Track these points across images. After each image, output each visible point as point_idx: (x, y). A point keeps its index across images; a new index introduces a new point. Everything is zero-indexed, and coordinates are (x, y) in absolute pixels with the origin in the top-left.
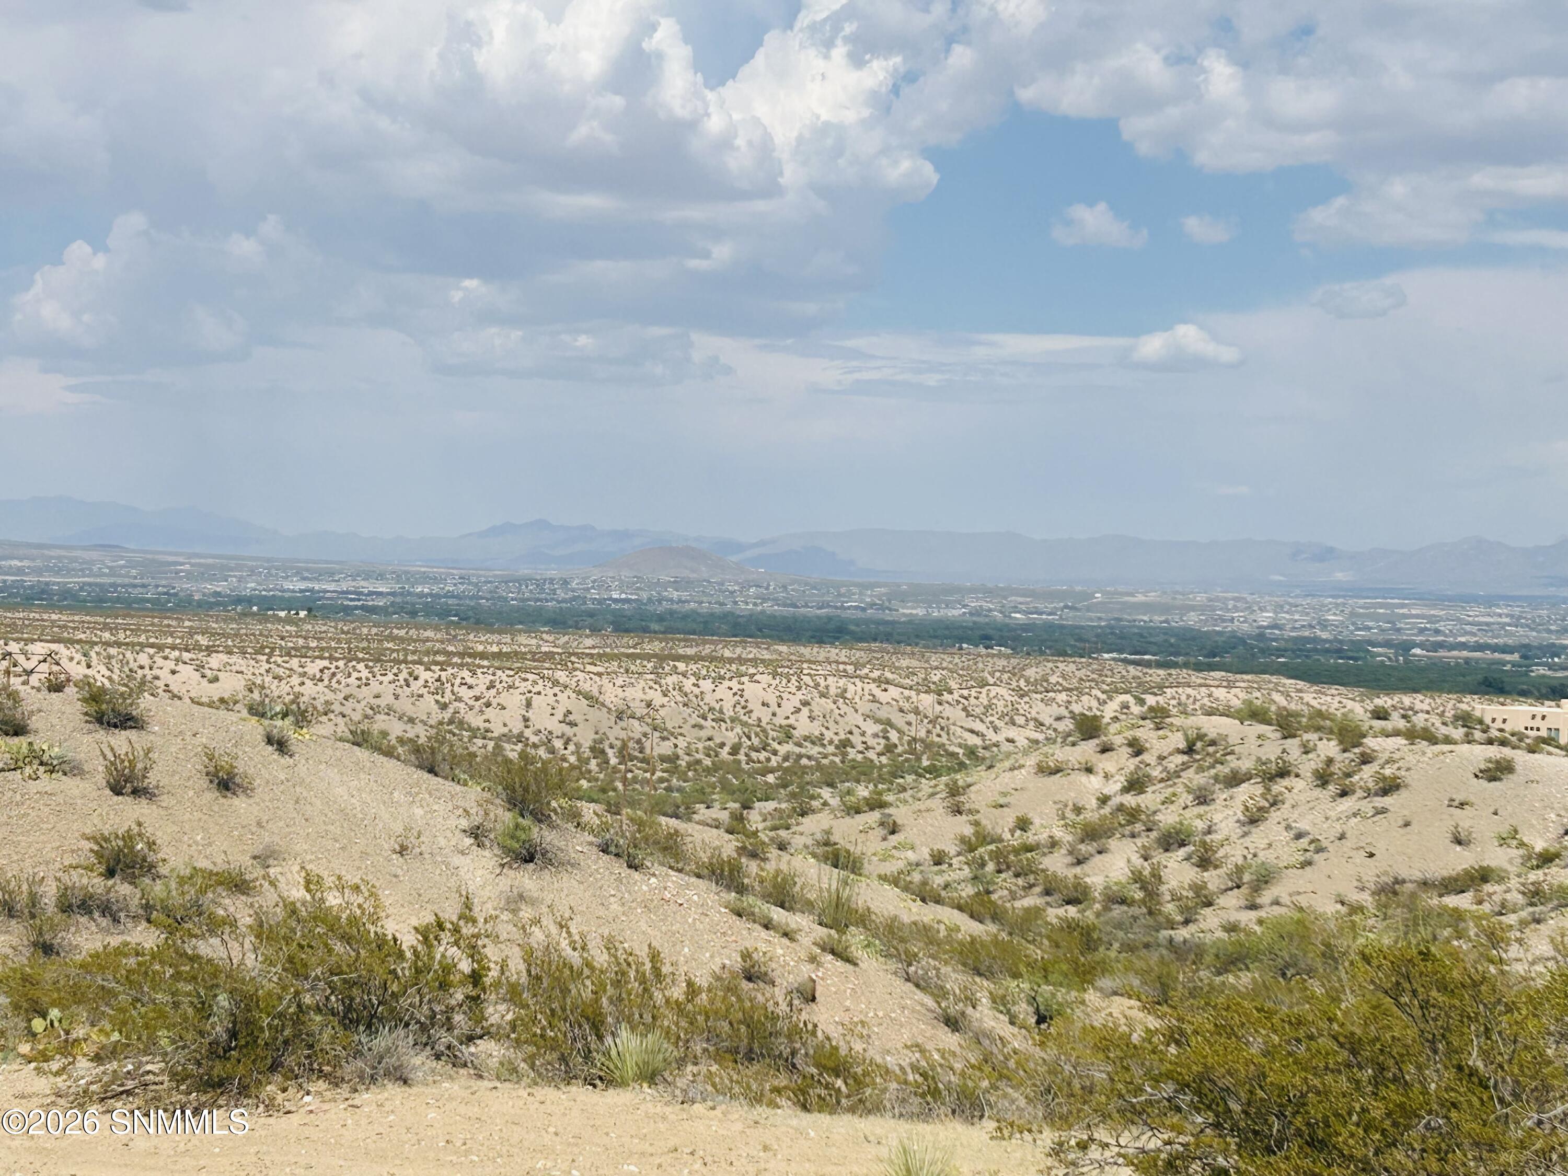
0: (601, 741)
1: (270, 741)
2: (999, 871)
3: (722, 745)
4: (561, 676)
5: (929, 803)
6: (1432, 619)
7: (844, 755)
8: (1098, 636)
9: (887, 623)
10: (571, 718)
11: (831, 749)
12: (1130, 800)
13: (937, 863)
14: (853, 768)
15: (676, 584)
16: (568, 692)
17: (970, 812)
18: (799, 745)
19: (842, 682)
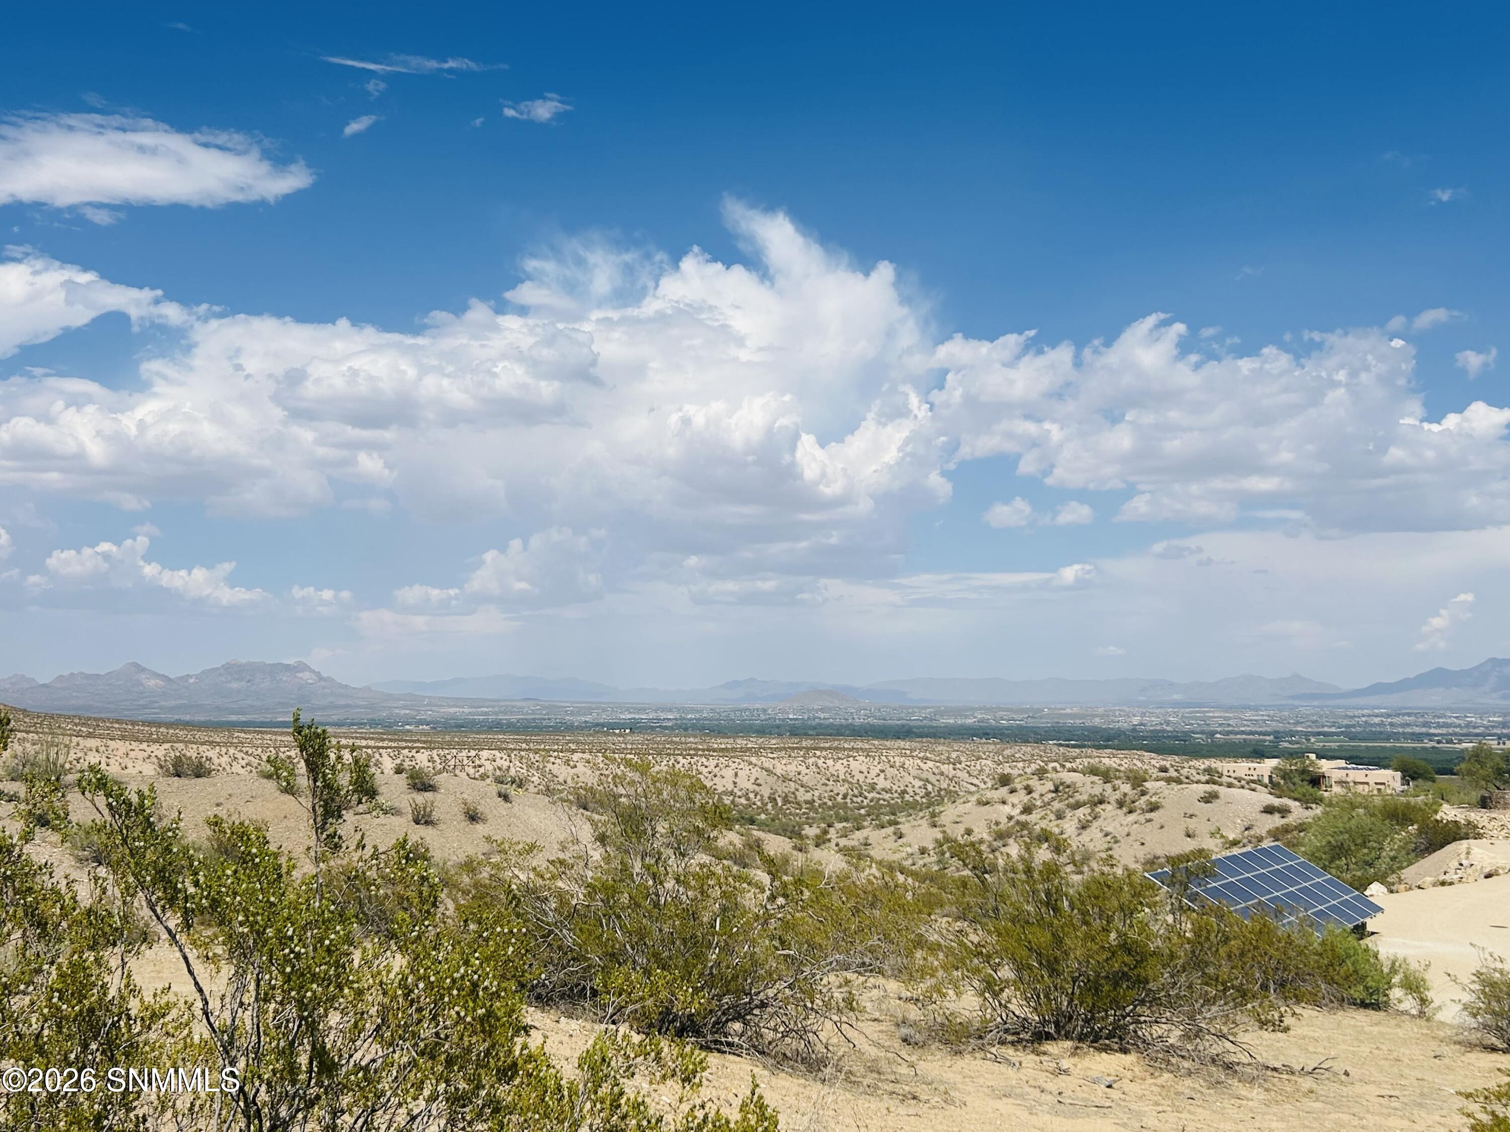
0: (774, 794)
1: (500, 795)
2: (952, 857)
3: (838, 794)
4: (754, 760)
5: (920, 822)
6: (1225, 718)
7: (903, 798)
8: (1046, 732)
9: (932, 727)
10: (758, 781)
11: (896, 795)
12: (1023, 818)
13: (923, 853)
14: (907, 805)
15: (822, 710)
16: (757, 768)
17: (941, 826)
18: (879, 793)
19: (902, 759)
